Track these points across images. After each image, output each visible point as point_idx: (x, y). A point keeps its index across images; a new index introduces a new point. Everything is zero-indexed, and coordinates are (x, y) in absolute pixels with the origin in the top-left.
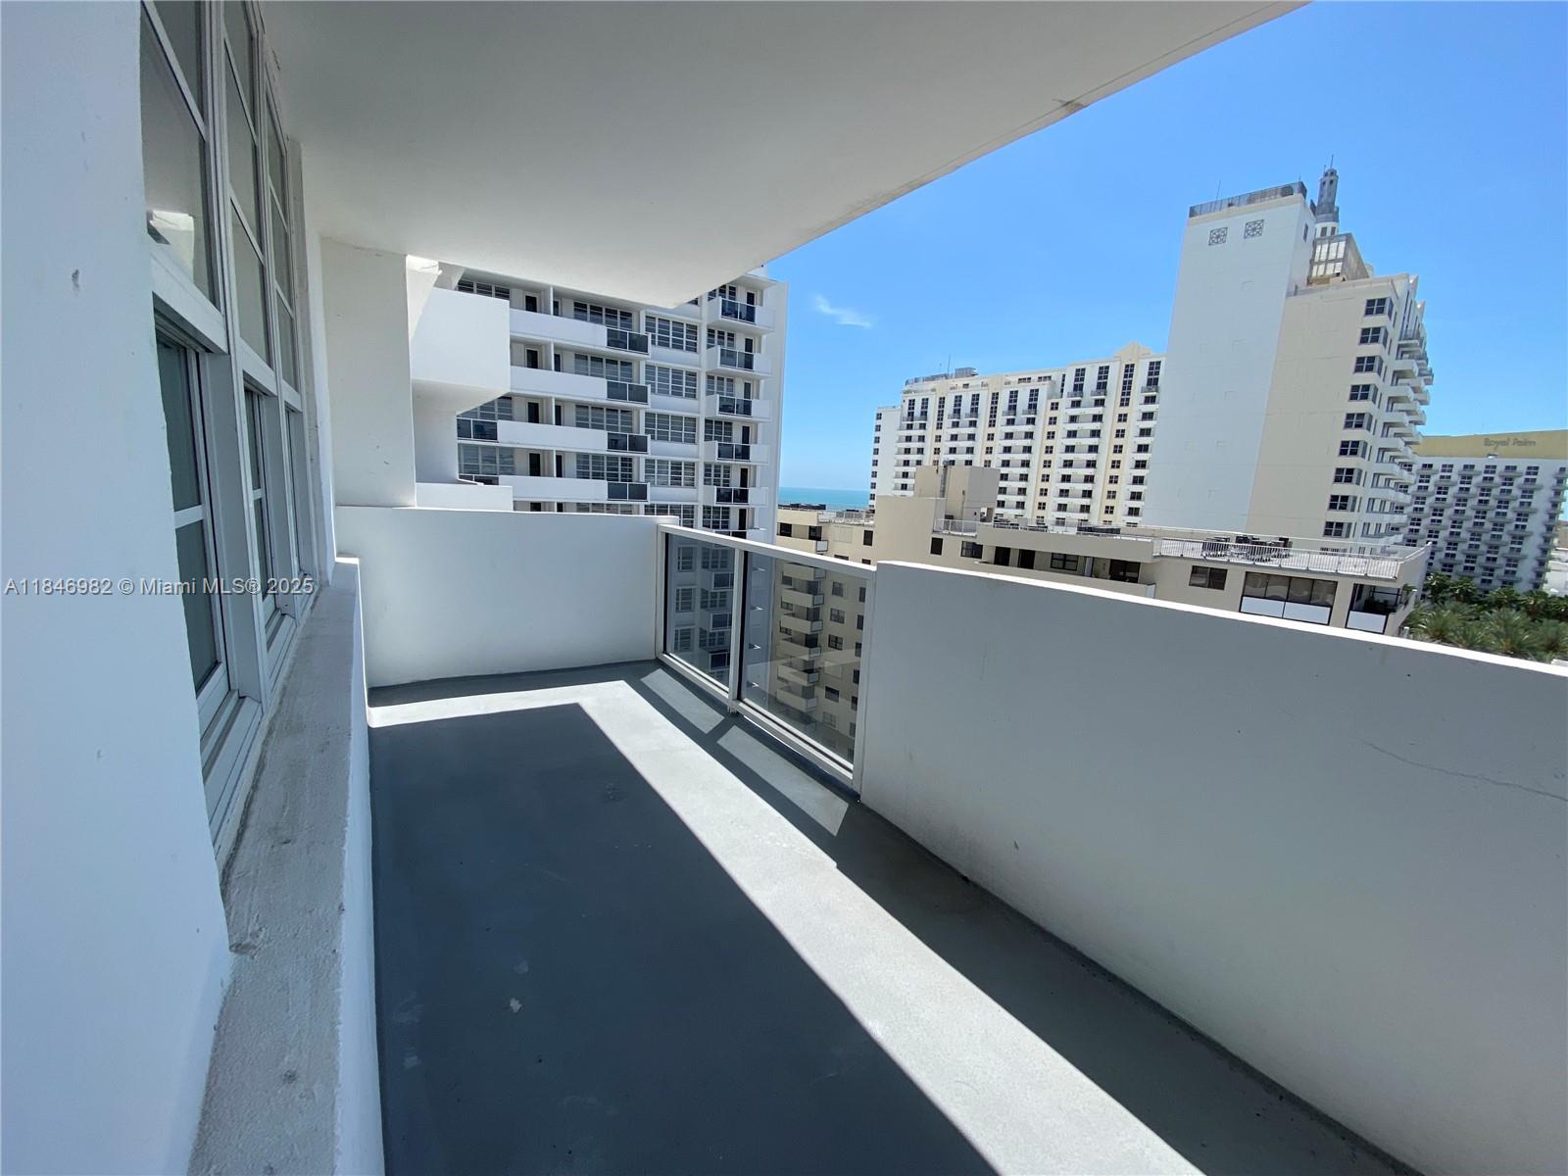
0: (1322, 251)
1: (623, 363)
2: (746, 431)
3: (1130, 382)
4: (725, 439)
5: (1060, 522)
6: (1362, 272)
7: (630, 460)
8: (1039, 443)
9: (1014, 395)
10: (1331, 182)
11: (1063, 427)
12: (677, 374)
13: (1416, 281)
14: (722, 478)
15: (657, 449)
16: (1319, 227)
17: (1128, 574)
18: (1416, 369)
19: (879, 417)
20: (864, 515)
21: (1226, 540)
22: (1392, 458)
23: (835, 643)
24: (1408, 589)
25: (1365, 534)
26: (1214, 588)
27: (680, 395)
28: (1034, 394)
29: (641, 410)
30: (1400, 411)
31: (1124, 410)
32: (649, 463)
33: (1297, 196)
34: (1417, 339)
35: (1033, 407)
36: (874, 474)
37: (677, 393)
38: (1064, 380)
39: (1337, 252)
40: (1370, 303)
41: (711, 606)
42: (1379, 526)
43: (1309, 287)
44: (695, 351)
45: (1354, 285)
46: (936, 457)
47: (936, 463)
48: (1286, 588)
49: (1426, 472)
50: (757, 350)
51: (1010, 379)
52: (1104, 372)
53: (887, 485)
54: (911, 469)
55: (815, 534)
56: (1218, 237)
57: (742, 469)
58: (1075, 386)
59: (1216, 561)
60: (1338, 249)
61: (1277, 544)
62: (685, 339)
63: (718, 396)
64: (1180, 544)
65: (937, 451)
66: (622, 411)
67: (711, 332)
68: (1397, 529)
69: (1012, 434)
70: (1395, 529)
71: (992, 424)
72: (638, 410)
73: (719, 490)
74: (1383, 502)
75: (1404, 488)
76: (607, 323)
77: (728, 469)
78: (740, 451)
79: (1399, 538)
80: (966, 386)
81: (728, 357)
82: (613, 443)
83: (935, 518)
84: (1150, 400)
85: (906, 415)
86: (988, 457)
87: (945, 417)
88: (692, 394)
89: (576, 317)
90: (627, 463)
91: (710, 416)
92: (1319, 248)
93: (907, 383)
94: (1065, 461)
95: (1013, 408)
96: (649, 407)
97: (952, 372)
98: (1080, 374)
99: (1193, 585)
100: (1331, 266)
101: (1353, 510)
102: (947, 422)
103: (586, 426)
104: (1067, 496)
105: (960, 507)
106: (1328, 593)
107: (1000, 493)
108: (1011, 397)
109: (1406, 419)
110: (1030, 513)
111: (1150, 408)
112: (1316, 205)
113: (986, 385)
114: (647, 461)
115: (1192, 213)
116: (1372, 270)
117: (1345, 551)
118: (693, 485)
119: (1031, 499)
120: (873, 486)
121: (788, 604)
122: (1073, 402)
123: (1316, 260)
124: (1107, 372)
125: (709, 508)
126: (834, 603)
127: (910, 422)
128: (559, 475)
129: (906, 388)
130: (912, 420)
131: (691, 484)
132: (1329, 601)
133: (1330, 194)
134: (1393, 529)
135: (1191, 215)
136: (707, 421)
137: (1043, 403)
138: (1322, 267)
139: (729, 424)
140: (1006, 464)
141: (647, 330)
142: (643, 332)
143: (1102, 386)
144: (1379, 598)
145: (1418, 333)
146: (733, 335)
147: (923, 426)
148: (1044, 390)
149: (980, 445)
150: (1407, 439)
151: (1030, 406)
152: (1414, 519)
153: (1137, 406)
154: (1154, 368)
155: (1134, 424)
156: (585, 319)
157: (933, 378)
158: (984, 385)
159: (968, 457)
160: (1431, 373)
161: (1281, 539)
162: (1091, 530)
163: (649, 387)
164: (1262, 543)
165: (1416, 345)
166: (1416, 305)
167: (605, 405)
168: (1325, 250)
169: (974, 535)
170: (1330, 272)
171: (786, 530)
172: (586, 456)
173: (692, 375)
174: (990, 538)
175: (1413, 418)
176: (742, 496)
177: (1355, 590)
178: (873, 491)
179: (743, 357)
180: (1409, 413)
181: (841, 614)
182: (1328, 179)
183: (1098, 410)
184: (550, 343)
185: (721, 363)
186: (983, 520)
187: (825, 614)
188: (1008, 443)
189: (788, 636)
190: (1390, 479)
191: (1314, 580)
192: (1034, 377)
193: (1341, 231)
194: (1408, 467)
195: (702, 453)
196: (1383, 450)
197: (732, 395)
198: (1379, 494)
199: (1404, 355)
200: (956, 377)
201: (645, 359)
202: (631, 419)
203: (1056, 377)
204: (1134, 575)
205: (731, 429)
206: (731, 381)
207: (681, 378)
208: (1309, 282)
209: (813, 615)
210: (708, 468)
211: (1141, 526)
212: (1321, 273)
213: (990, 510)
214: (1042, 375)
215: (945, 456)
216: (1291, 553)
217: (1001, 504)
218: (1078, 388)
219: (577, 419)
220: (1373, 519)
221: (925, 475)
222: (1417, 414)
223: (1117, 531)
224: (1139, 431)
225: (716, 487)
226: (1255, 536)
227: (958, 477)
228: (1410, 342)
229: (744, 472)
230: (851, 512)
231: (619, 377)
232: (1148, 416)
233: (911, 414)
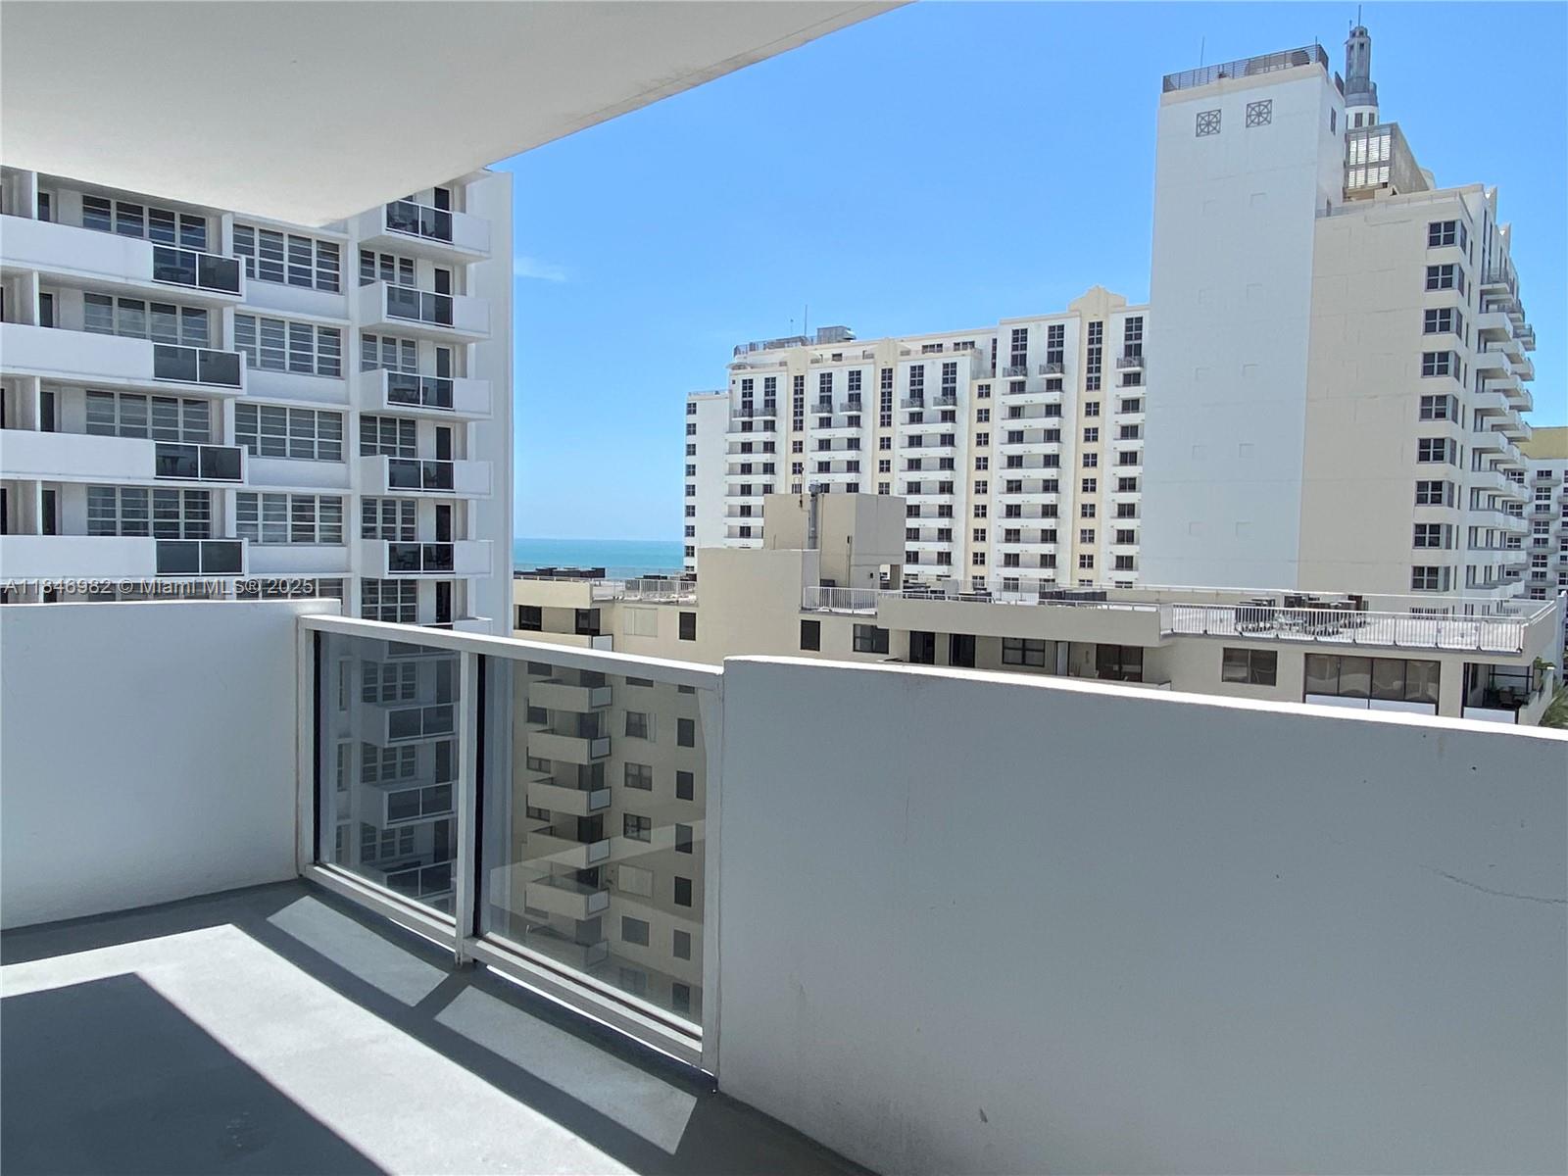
0: (1358, 147)
1: (187, 311)
2: (443, 436)
3: (1099, 351)
4: (403, 452)
5: (1011, 585)
6: (1419, 183)
7: (205, 494)
8: (965, 452)
9: (917, 373)
10: (1362, 45)
11: (1000, 426)
12: (301, 332)
13: (1494, 194)
14: (399, 525)
15: (260, 473)
16: (1352, 112)
17: (1127, 668)
18: (1510, 328)
19: (692, 409)
20: (678, 583)
21: (1270, 603)
22: (1494, 463)
23: (637, 826)
24: (1540, 666)
25: (1471, 584)
26: (1262, 683)
27: (308, 370)
28: (950, 370)
29: (226, 400)
30: (1495, 391)
31: (1093, 396)
32: (246, 501)
33: (1315, 65)
34: (1507, 280)
35: (949, 393)
36: (691, 511)
37: (301, 366)
38: (995, 348)
39: (1380, 151)
40: (1434, 228)
41: (384, 777)
42: (1488, 569)
43: (1347, 204)
44: (336, 289)
45: (1409, 201)
46: (796, 479)
47: (797, 488)
48: (1369, 676)
49: (1544, 483)
50: (458, 288)
51: (908, 346)
52: (1056, 334)
53: (715, 530)
54: (755, 501)
55: (587, 623)
56: (1208, 124)
57: (439, 507)
58: (1014, 358)
59: (1259, 638)
60: (1380, 147)
61: (1346, 606)
62: (314, 268)
63: (386, 372)
64: (1201, 614)
65: (798, 468)
66: (186, 402)
67: (366, 257)
68: (1516, 573)
69: (920, 438)
70: (1512, 574)
71: (886, 421)
72: (221, 399)
73: (392, 549)
74: (1490, 532)
75: (1516, 509)
76: (153, 236)
77: (409, 507)
78: (433, 472)
79: (1519, 587)
80: (837, 357)
81: (402, 302)
82: (169, 464)
83: (804, 585)
84: (1132, 379)
85: (739, 406)
86: (884, 477)
87: (807, 409)
88: (332, 369)
89: (88, 224)
90: (199, 502)
91: (370, 409)
92: (1353, 145)
93: (737, 351)
94: (1009, 482)
95: (917, 395)
96: (244, 394)
97: (812, 333)
98: (1020, 338)
99: (1230, 680)
100: (1373, 172)
101: (1449, 547)
102: (811, 419)
103: (109, 432)
104: (1018, 540)
105: (844, 566)
106: (1429, 681)
107: (909, 538)
108: (913, 376)
109: (1505, 403)
110: (962, 572)
111: (1132, 392)
112: (1344, 80)
113: (872, 356)
114: (241, 496)
115: (1168, 85)
116: (1432, 178)
117: (1446, 611)
118: (338, 540)
119: (961, 548)
120: (690, 531)
121: (540, 760)
122: (1013, 384)
123: (1353, 162)
124: (1062, 335)
125: (374, 582)
126: (634, 751)
127: (746, 419)
128: (50, 529)
129: (736, 360)
130: (751, 416)
131: (335, 537)
132: (1431, 693)
133: (1361, 65)
134: (1509, 574)
135: (1166, 89)
136: (364, 418)
137: (965, 384)
138: (1361, 173)
139: (409, 424)
140: (914, 488)
141: (237, 249)
142: (228, 253)
143: (1056, 358)
144: (1503, 683)
145: (1506, 274)
146: (410, 263)
147: (770, 426)
148: (965, 363)
149: (870, 455)
150: (1509, 434)
151: (945, 391)
152: (1536, 557)
153: (1113, 391)
154: (1134, 326)
155: (1111, 420)
156: (106, 228)
157: (781, 344)
158: (866, 356)
159: (851, 477)
160: (1531, 333)
161: (1351, 597)
162: (1061, 596)
163: (243, 355)
164: (1323, 606)
165: (1504, 291)
166: (1498, 231)
167: (150, 391)
168: (1362, 148)
169: (872, 611)
170: (1373, 181)
171: (530, 618)
172: (108, 491)
173: (331, 334)
174: (900, 617)
175: (1514, 401)
176: (442, 558)
177: (1466, 673)
178: (690, 541)
179: (433, 301)
180: (1507, 393)
181: (645, 772)
182: (1356, 41)
183: (1053, 397)
184: (31, 273)
185: (389, 312)
186: (885, 586)
187: (615, 774)
188: (915, 453)
189: (544, 824)
190: (1494, 497)
191: (1406, 661)
192: (948, 344)
193: (1382, 120)
194: (1517, 476)
195: (356, 479)
196: (1479, 452)
197: (414, 371)
198: (1484, 519)
199: (1491, 307)
200: (820, 342)
201: (234, 304)
202: (206, 416)
203: (983, 342)
204: (1135, 669)
205: (413, 433)
206: (409, 344)
207: (309, 338)
208: (1346, 196)
209: (591, 778)
210: (368, 505)
211: (1138, 586)
212: (1361, 181)
213: (895, 568)
214: (960, 340)
215: (811, 478)
216: (1368, 620)
217: (913, 558)
218: (1019, 361)
219: (89, 417)
220: (1480, 559)
221: (779, 511)
222: (1519, 395)
223: (1101, 597)
224: (1119, 430)
225: (387, 543)
226: (1314, 593)
227: (838, 513)
228: (1497, 286)
229: (443, 512)
230: (654, 582)
231: (180, 335)
232: (1130, 405)
233: (748, 406)
